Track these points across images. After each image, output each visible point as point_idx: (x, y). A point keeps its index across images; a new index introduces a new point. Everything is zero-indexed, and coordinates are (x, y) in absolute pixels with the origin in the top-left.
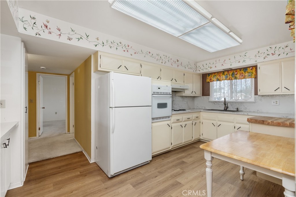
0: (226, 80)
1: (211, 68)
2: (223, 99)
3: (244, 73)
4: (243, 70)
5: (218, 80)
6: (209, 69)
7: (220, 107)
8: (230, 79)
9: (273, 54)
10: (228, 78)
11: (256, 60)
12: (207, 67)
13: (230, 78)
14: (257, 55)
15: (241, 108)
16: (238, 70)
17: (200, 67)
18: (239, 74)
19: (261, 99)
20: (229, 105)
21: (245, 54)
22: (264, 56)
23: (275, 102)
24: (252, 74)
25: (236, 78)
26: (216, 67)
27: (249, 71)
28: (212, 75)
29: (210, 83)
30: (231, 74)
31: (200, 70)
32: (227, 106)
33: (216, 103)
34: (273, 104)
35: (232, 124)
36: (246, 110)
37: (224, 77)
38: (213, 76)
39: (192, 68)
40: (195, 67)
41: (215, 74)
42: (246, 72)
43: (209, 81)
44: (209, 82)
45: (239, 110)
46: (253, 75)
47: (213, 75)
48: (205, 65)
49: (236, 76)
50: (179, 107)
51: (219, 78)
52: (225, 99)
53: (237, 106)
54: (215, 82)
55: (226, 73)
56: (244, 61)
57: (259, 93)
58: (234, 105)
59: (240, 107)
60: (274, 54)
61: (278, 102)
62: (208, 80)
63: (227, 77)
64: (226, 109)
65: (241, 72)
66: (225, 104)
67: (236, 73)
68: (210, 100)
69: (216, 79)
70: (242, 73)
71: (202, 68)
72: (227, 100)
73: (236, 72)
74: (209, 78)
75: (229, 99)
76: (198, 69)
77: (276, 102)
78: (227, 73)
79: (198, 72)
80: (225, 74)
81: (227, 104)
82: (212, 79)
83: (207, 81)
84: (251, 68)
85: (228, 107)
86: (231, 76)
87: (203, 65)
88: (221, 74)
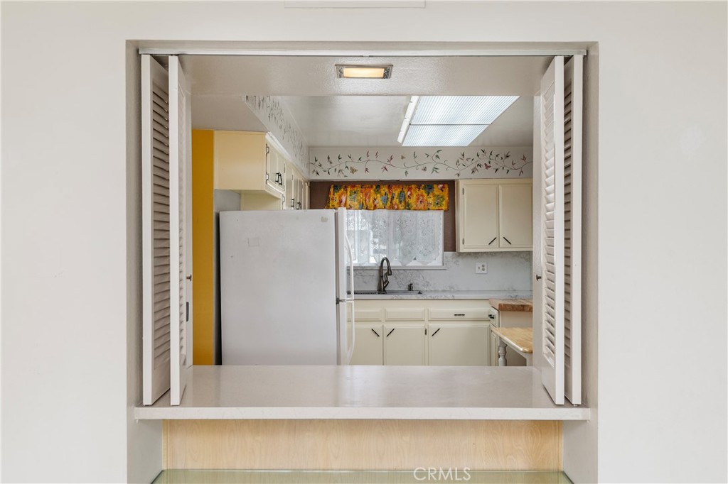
0: (384, 208)
1: (353, 171)
3: (426, 195)
4: (424, 188)
5: (363, 206)
6: (347, 172)
8: (396, 207)
9: (487, 167)
10: (388, 204)
11: (458, 172)
12: (343, 167)
13: (395, 203)
14: (460, 161)
15: (418, 284)
16: (413, 186)
18: (415, 196)
19: (457, 261)
21: (437, 154)
22: (472, 167)
23: (481, 268)
24: (442, 201)
25: (408, 207)
26: (367, 170)
27: (437, 193)
28: (345, 191)
30: (396, 194)
31: (319, 170)
32: (385, 279)
34: (478, 271)
36: (428, 289)
38: (349, 193)
41: (356, 189)
42: (431, 195)
45: (413, 289)
46: (444, 203)
47: (349, 189)
48: (334, 160)
49: (408, 202)
51: (364, 202)
53: (409, 279)
55: (384, 190)
56: (435, 169)
57: (462, 248)
58: (401, 276)
59: (415, 282)
60: (490, 167)
61: (485, 268)
62: (334, 204)
64: (383, 288)
65: (420, 193)
67: (409, 193)
69: (357, 203)
70: (422, 195)
71: (326, 165)
73: (408, 190)
74: (338, 196)
76: (312, 167)
77: (483, 266)
78: (387, 190)
79: (313, 176)
80: (383, 192)
82: (348, 202)
83: (330, 206)
84: (441, 186)
85: (388, 283)
86: (398, 200)
87: (329, 158)
88: (372, 191)
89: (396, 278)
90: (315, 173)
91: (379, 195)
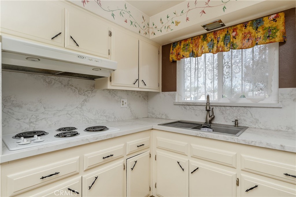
0: (210, 52)
1: (177, 23)
2: (203, 99)
3: (253, 31)
4: (252, 25)
5: (194, 55)
6: (173, 26)
7: (196, 115)
8: (220, 49)
10: (215, 48)
12: (170, 23)
13: (220, 46)
15: (245, 120)
16: (239, 27)
17: (154, 26)
18: (241, 35)
20: (217, 112)
24: (275, 33)
25: (233, 47)
26: (187, 19)
27: (267, 26)
28: (180, 45)
29: (178, 61)
30: (221, 37)
31: (155, 31)
32: (211, 114)
33: (188, 107)
35: (231, 173)
36: (257, 126)
37: (205, 45)
38: (182, 46)
39: (136, 24)
40: (143, 24)
41: (187, 42)
42: (260, 30)
43: (175, 59)
44: (176, 61)
45: (239, 125)
46: (278, 34)
47: (182, 43)
48: (165, 20)
49: (233, 42)
50: (106, 116)
51: (195, 51)
52: (208, 97)
54: (187, 60)
55: (210, 37)
58: (228, 112)
59: (242, 118)
62: (173, 57)
63: (213, 47)
64: (210, 122)
65: (246, 31)
66: (208, 111)
67: (234, 34)
68: (176, 101)
69: (188, 53)
70: (249, 33)
71: (159, 26)
72: (211, 99)
73: (233, 32)
74: (175, 51)
75: (216, 97)
76: (151, 31)
78: (213, 37)
79: (152, 37)
80: (209, 39)
81: (213, 109)
82: (182, 53)
83: (171, 59)
84: (273, 17)
85: (214, 117)
86: (223, 42)
87: (161, 20)
88: (200, 40)
89: (223, 113)
90: (153, 34)
91: (205, 42)
